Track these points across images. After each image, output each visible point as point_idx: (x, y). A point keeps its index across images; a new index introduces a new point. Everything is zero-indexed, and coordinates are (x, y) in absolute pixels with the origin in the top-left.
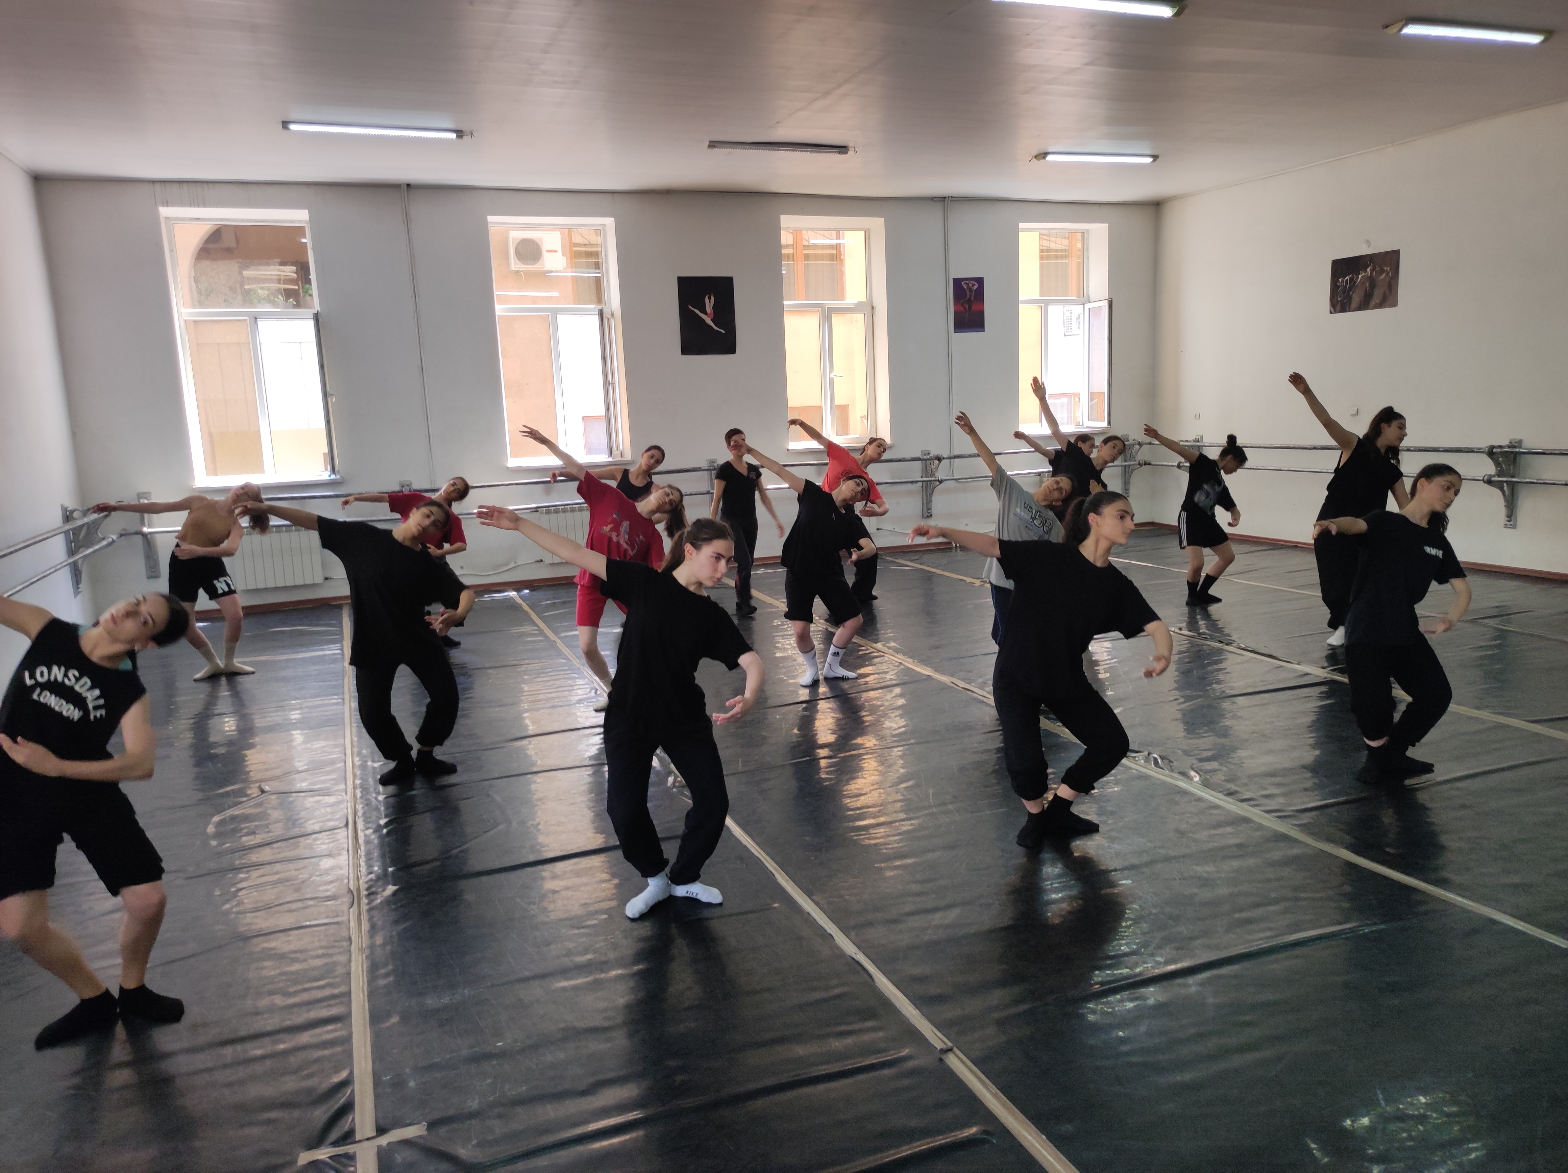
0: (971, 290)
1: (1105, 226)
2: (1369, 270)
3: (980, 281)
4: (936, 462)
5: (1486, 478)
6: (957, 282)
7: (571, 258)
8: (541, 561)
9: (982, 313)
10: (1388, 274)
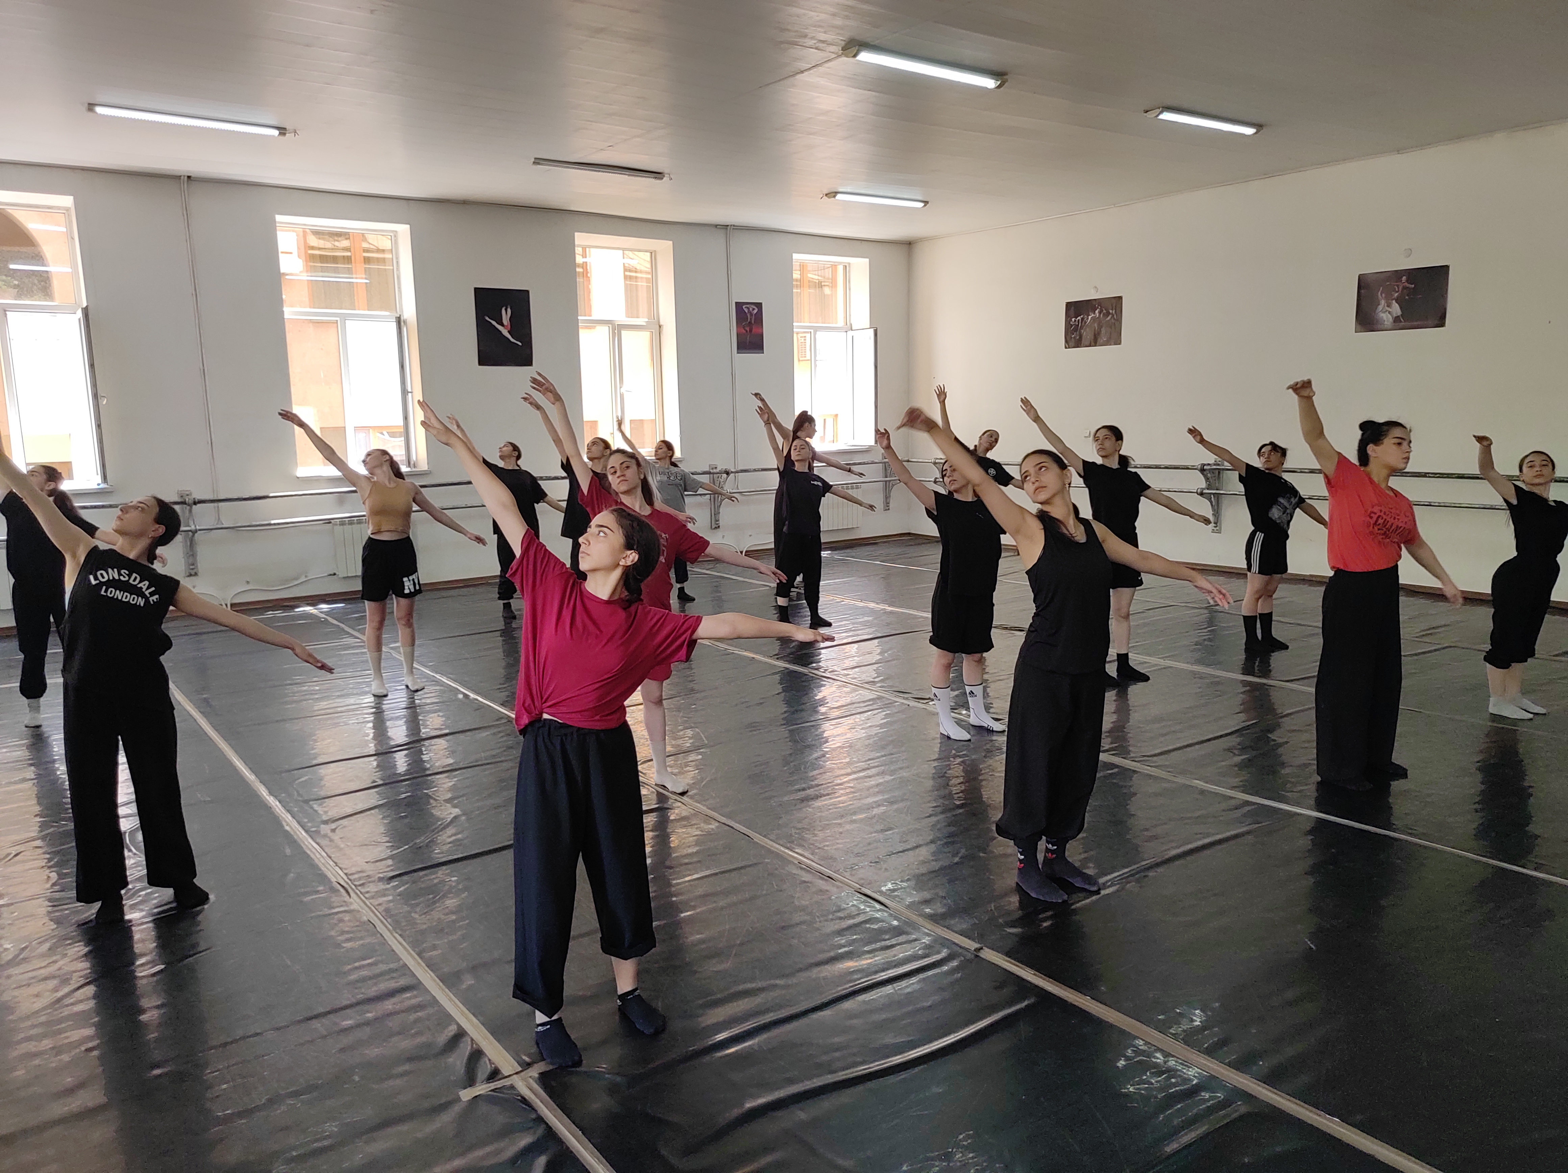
0: (751, 315)
1: (866, 261)
2: (1097, 312)
3: (759, 305)
4: (725, 475)
5: (1199, 491)
6: (739, 305)
7: (306, 261)
8: (335, 574)
9: (761, 336)
10: (1113, 316)
